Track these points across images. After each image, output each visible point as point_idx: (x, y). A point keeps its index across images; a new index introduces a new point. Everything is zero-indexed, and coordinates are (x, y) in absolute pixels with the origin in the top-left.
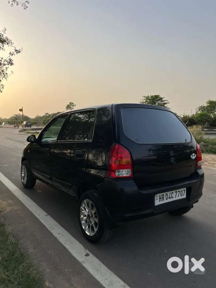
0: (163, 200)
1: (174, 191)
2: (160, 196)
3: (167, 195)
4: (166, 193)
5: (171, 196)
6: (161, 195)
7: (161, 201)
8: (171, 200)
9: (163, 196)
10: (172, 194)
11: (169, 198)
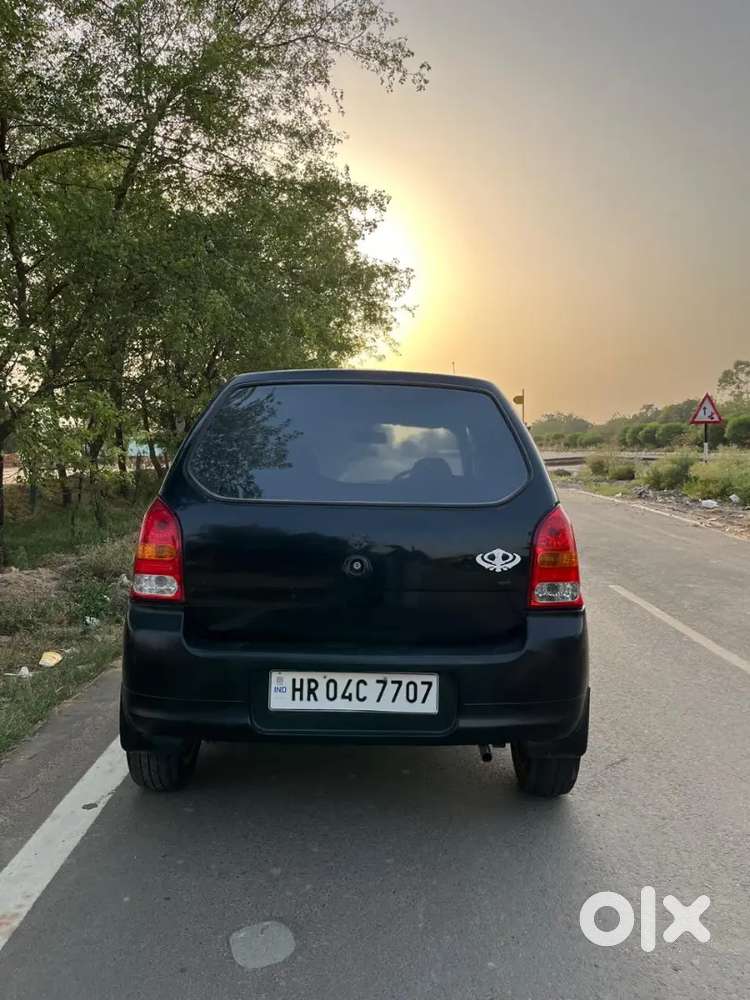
0: (309, 699)
1: (371, 679)
2: (294, 680)
3: (332, 685)
4: (331, 676)
5: (352, 689)
6: (302, 681)
7: (301, 698)
8: (354, 706)
9: (313, 685)
10: (361, 685)
11: (343, 697)
